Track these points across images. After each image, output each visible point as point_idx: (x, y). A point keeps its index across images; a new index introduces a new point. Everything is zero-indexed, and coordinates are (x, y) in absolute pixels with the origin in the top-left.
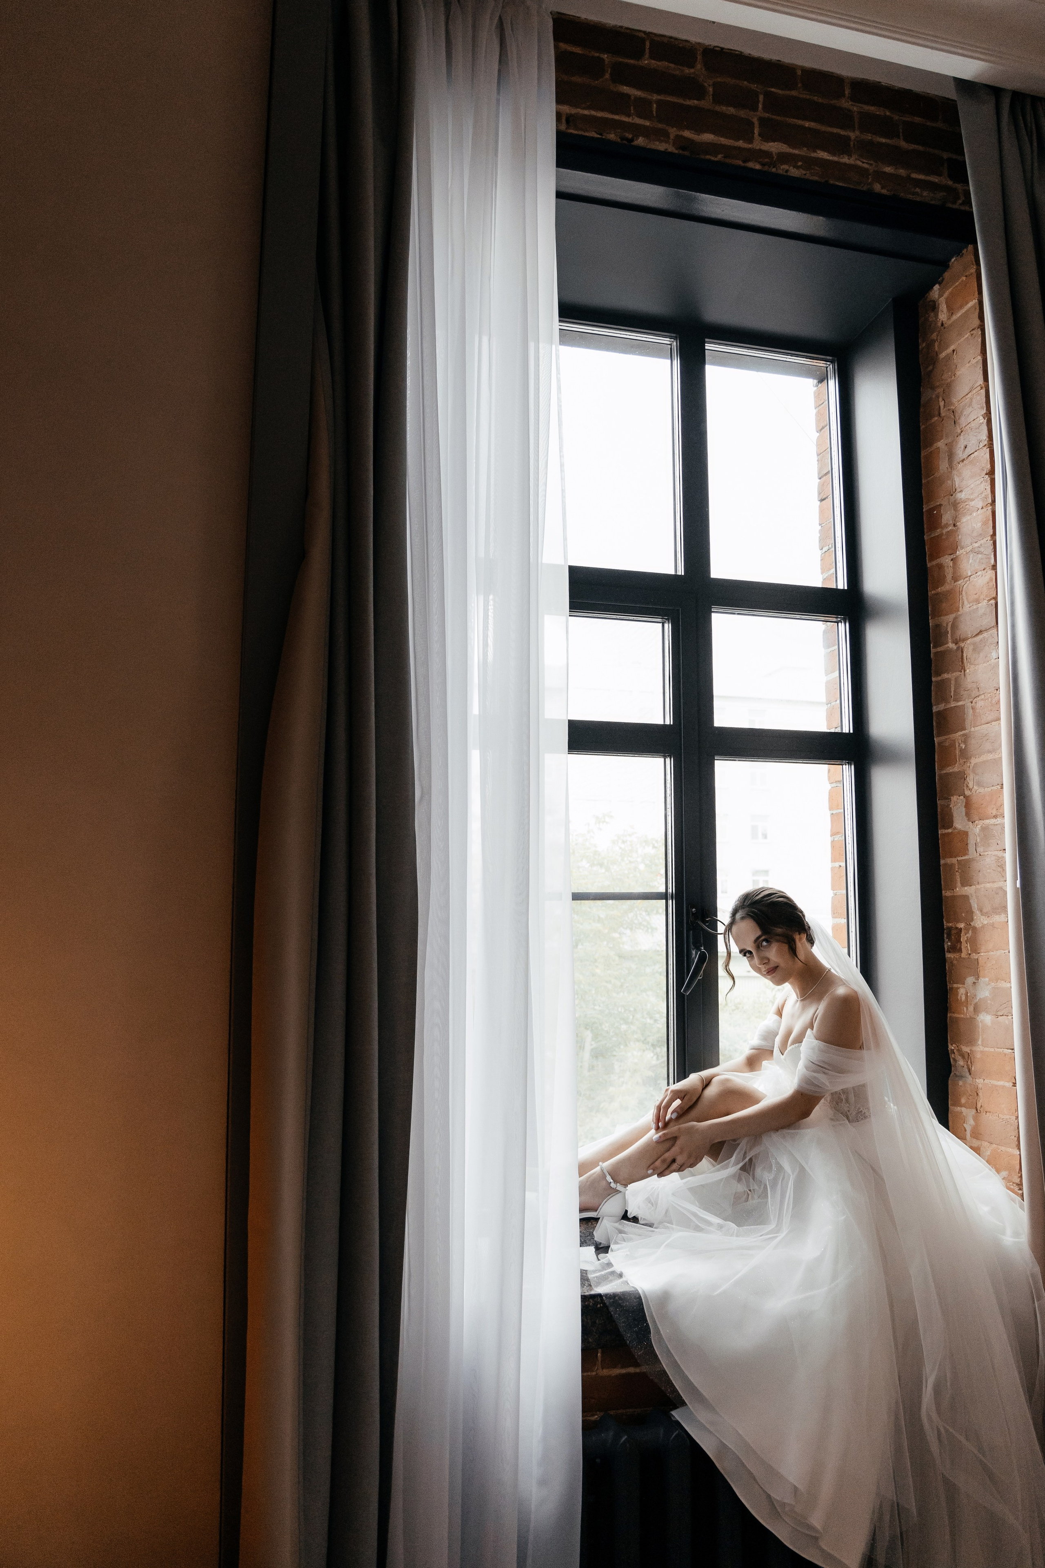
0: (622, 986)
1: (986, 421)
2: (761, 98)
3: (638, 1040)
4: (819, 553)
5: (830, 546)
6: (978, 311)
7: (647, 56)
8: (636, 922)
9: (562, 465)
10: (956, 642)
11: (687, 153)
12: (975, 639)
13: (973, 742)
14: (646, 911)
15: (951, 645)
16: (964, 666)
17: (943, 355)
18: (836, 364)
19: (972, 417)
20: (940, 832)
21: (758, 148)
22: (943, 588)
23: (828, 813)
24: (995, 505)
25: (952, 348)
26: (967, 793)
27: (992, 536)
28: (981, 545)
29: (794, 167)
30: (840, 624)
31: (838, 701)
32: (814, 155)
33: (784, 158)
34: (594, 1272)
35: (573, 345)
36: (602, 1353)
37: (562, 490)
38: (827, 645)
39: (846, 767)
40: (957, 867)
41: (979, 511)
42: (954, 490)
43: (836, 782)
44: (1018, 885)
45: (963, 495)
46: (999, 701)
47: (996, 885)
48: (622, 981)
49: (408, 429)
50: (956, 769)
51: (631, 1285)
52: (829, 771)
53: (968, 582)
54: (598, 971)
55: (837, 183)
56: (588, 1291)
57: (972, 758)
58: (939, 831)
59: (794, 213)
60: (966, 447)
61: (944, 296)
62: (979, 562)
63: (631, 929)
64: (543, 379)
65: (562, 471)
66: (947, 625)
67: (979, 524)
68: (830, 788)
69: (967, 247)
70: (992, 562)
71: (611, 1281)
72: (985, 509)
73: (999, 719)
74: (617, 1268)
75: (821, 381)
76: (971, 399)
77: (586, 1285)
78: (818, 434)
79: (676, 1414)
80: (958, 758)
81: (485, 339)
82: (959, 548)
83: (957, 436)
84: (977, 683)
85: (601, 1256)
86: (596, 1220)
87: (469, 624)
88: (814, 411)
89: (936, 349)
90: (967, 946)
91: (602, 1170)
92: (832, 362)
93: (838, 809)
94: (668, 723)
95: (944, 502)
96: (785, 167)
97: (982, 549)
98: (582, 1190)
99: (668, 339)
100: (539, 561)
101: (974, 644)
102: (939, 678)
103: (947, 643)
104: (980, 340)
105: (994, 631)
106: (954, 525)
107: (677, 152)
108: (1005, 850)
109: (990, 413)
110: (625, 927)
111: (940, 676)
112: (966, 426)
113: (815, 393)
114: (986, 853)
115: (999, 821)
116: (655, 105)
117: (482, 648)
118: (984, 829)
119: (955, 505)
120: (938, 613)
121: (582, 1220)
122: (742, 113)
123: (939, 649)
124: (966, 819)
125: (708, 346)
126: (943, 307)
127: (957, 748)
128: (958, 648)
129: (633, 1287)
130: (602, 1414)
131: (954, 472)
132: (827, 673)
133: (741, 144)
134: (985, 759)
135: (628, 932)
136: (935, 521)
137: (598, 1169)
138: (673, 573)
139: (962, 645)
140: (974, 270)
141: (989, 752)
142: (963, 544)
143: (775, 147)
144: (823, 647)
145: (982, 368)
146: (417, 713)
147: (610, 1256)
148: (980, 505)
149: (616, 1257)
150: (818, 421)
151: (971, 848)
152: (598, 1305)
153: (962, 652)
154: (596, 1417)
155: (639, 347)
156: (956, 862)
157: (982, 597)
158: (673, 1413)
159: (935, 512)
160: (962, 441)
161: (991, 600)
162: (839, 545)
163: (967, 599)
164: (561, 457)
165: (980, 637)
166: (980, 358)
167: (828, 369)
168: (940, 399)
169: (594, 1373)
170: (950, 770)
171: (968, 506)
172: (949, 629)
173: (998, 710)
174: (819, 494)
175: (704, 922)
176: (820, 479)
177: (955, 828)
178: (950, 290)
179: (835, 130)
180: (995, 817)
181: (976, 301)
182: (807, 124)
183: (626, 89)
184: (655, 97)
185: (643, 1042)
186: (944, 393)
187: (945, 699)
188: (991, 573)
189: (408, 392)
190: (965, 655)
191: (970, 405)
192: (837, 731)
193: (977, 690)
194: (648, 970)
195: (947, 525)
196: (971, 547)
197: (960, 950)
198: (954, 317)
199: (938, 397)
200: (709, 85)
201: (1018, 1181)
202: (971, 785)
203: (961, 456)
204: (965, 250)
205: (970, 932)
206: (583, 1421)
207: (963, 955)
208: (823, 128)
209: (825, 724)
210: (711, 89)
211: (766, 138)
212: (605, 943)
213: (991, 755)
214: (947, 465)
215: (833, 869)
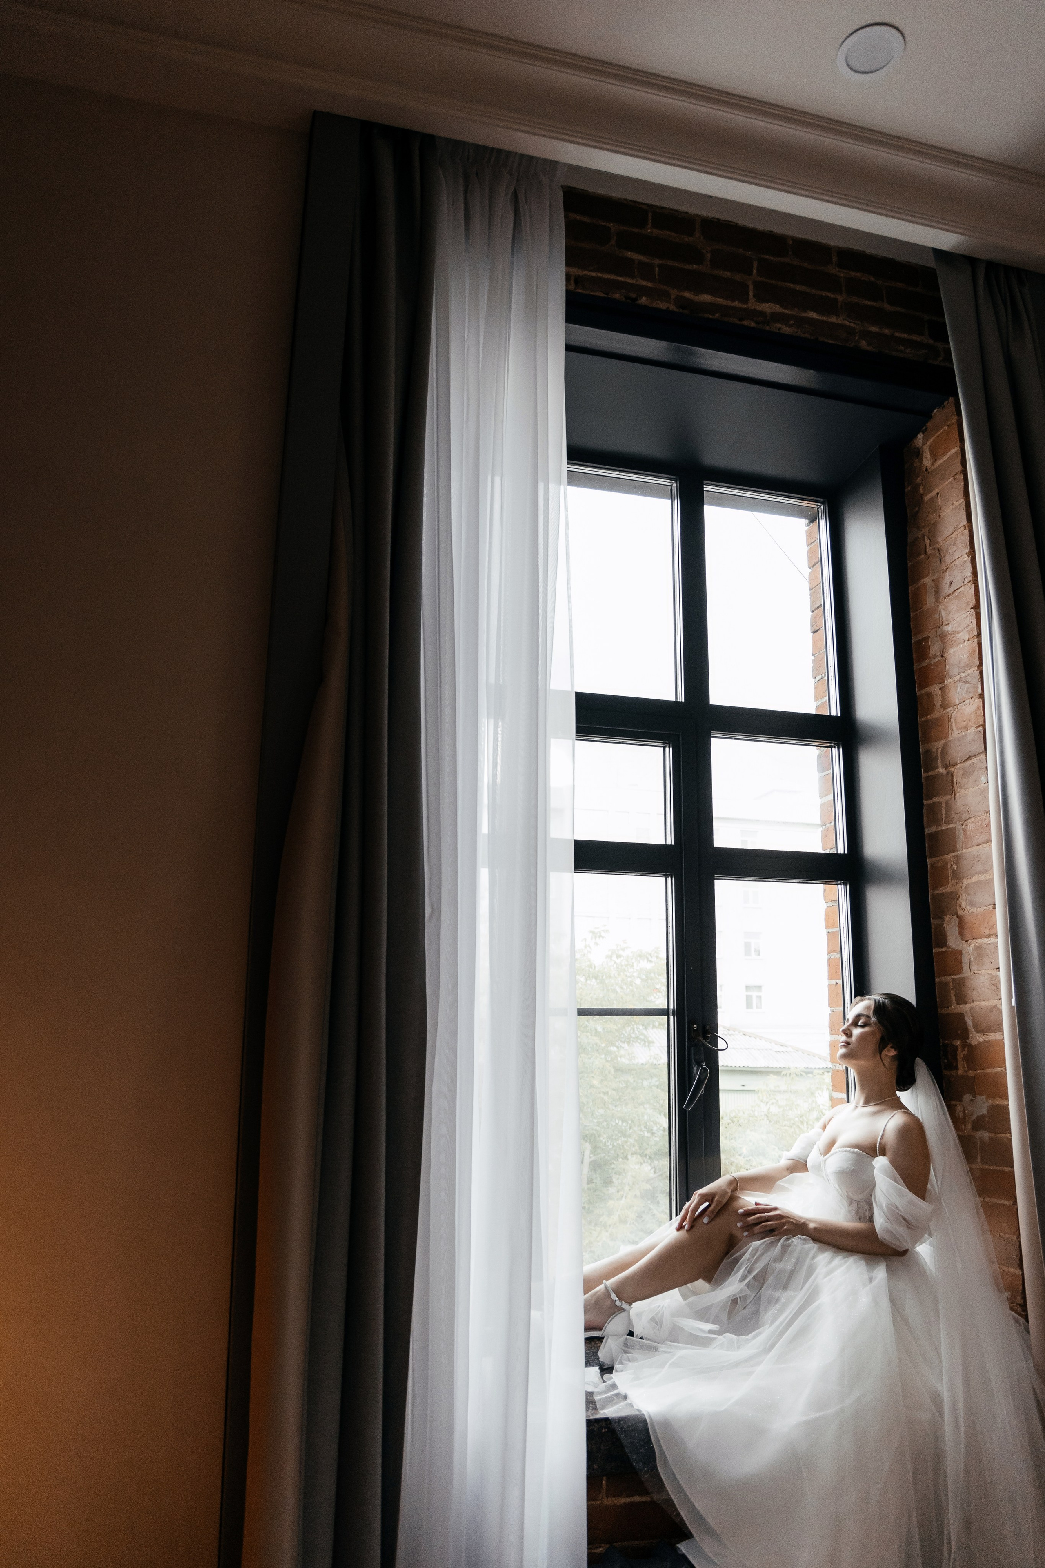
0: (620, 1098)
1: (970, 558)
2: (755, 264)
3: (635, 1153)
4: (813, 681)
5: (823, 675)
6: (960, 458)
7: (650, 225)
8: (633, 1035)
9: (569, 597)
10: (946, 767)
11: (687, 312)
12: (964, 764)
13: (965, 863)
14: (643, 1025)
15: (942, 770)
16: (954, 790)
17: (927, 498)
18: (827, 505)
19: (957, 555)
20: (934, 951)
21: (753, 308)
22: (932, 715)
23: (824, 932)
24: (981, 637)
25: (936, 491)
26: (960, 913)
27: (978, 666)
28: (968, 675)
29: (786, 325)
30: (833, 749)
31: (833, 823)
32: (805, 315)
33: (777, 317)
34: (599, 1393)
35: (578, 486)
36: (607, 1480)
37: (569, 619)
38: (822, 769)
39: (841, 887)
40: (951, 985)
41: (965, 643)
42: (941, 624)
43: (831, 901)
44: (1014, 1004)
45: (949, 628)
46: (989, 825)
47: (990, 1004)
48: (620, 1094)
49: (424, 561)
50: (948, 889)
51: (636, 1408)
52: (825, 890)
53: (957, 710)
54: (595, 1082)
55: (827, 341)
56: (592, 1415)
57: (964, 879)
58: (933, 949)
59: (787, 366)
60: (951, 583)
61: (928, 444)
62: (967, 691)
63: (629, 1043)
64: (552, 517)
65: (569, 602)
66: (937, 751)
67: (966, 656)
68: (826, 907)
69: (948, 399)
70: (980, 691)
71: (616, 1403)
72: (971, 642)
73: (989, 841)
74: (622, 1389)
75: (812, 521)
76: (956, 538)
77: (591, 1408)
78: (810, 570)
79: (683, 1547)
80: (950, 878)
81: (497, 480)
82: (947, 677)
83: (943, 573)
84: (967, 806)
85: (606, 1376)
86: (600, 1339)
87: (479, 747)
88: (806, 549)
89: (921, 492)
90: (964, 1064)
91: (606, 1288)
92: (823, 504)
93: (834, 927)
94: (670, 844)
95: (932, 634)
96: (778, 325)
97: (969, 679)
98: (588, 1308)
99: (669, 481)
100: (547, 688)
101: (964, 769)
102: (930, 802)
103: (937, 768)
104: (962, 484)
105: (983, 756)
106: (942, 656)
107: (677, 310)
108: (999, 968)
109: (974, 552)
110: (623, 1040)
111: (931, 799)
112: (951, 563)
113: (807, 531)
114: (980, 972)
115: (992, 940)
116: (657, 269)
117: (492, 768)
118: (978, 948)
119: (943, 637)
120: (928, 739)
121: (587, 1340)
122: (738, 277)
123: (930, 774)
124: (959, 938)
125: (706, 488)
126: (927, 454)
127: (949, 869)
128: (948, 773)
129: (638, 1410)
130: (608, 1546)
131: (941, 606)
132: (821, 797)
133: (737, 304)
134: (977, 880)
135: (626, 1045)
136: (923, 652)
137: (602, 1287)
138: (674, 699)
139: (952, 769)
140: (956, 420)
141: (981, 873)
142: (950, 673)
143: (768, 307)
144: (818, 771)
145: (965, 510)
146: (429, 832)
147: (615, 1377)
148: (966, 637)
149: (620, 1378)
150: (810, 557)
151: (966, 967)
152: (602, 1429)
153: (952, 776)
154: (601, 1549)
155: (641, 488)
156: (951, 980)
157: (970, 724)
158: (679, 1546)
159: (924, 644)
160: (947, 579)
161: (979, 727)
162: (831, 674)
163: (956, 726)
164: (569, 589)
165: (969, 762)
166: (962, 500)
167: (820, 510)
168: (926, 538)
169: (599, 1502)
170: (943, 890)
171: (954, 638)
172: (939, 755)
173: (989, 833)
174: (812, 626)
175: (705, 1038)
176: (813, 612)
177: (949, 947)
178: (933, 438)
179: (824, 293)
180: (988, 936)
181: (958, 448)
182: (798, 287)
183: (630, 254)
184: (657, 262)
185: (640, 1155)
186: (929, 533)
187: (936, 821)
188: (978, 701)
189: (424, 526)
190: (955, 779)
191: (955, 544)
192: (831, 852)
193: (967, 813)
194: (645, 1083)
195: (935, 656)
196: (958, 677)
197: (957, 1068)
198: (938, 463)
199: (924, 536)
200: (707, 252)
201: (1021, 1302)
202: (963, 906)
203: (947, 591)
204: (947, 402)
205: (966, 1049)
206: (589, 1554)
207: (961, 1072)
208: (814, 291)
209: (820, 844)
210: (709, 255)
211: (760, 299)
212: (603, 1056)
213: (983, 876)
214: (934, 600)
215: (830, 986)
